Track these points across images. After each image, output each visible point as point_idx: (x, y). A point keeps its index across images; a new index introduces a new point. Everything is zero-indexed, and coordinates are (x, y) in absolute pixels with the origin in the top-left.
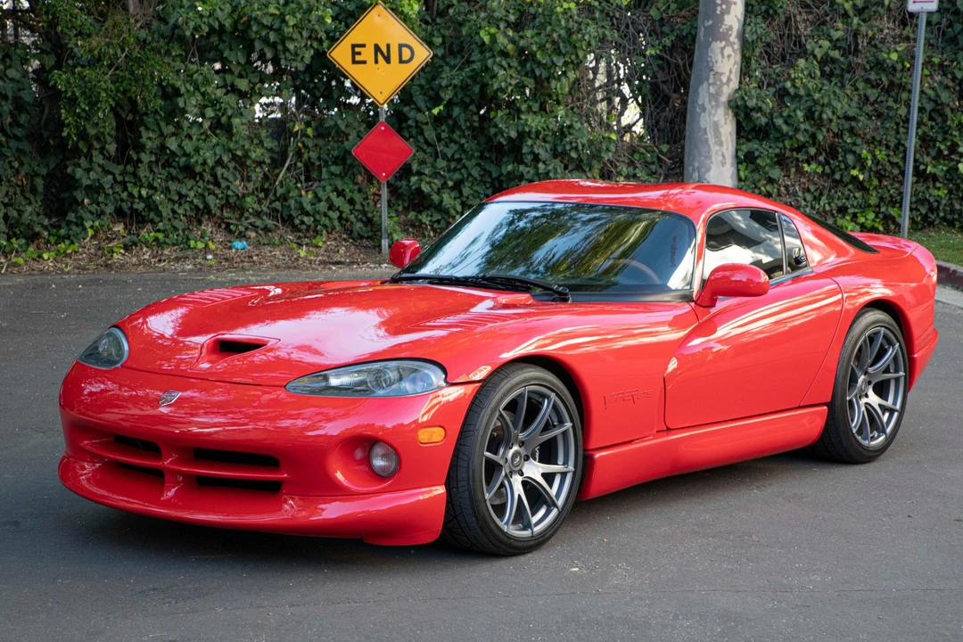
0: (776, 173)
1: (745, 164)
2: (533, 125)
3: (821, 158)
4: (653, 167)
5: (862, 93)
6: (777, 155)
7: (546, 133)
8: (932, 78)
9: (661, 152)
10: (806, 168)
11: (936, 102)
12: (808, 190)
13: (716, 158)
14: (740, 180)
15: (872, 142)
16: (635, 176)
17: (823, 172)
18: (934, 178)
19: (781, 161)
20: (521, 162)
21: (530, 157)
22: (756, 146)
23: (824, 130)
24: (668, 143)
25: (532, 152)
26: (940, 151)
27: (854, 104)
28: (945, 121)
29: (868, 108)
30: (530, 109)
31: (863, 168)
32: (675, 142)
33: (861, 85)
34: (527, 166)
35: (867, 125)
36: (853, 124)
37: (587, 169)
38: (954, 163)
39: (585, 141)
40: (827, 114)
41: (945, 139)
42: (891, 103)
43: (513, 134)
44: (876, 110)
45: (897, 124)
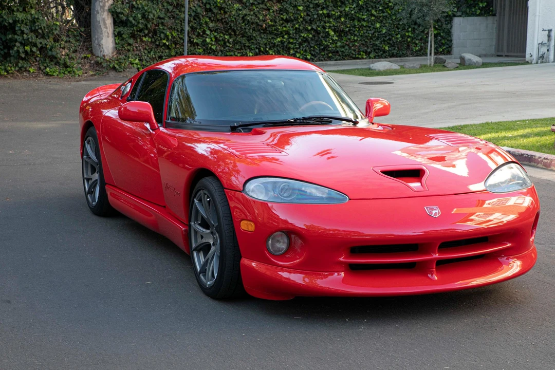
0: (131, 41)
1: (118, 37)
2: (20, 17)
3: (150, 35)
4: (78, 38)
5: (166, 8)
6: (131, 33)
7: (27, 21)
8: (194, 2)
9: (81, 31)
10: (144, 39)
11: (196, 12)
12: (146, 49)
13: (105, 34)
14: (116, 44)
15: (171, 29)
16: (69, 41)
17: (152, 41)
18: (198, 44)
19: (133, 36)
20: (16, 34)
21: (19, 32)
22: (122, 29)
23: (151, 23)
24: (84, 27)
25: (20, 30)
26: (199, 33)
27: (163, 12)
28: (200, 20)
29: (169, 14)
30: (18, 10)
31: (168, 40)
32: (88, 27)
33: (165, 4)
34: (18, 35)
35: (169, 22)
36: (163, 21)
37: (47, 38)
38: (205, 38)
39: (45, 25)
40: (151, 16)
41: (200, 28)
42: (178, 12)
43: (11, 21)
44: (172, 15)
45: (181, 21)
